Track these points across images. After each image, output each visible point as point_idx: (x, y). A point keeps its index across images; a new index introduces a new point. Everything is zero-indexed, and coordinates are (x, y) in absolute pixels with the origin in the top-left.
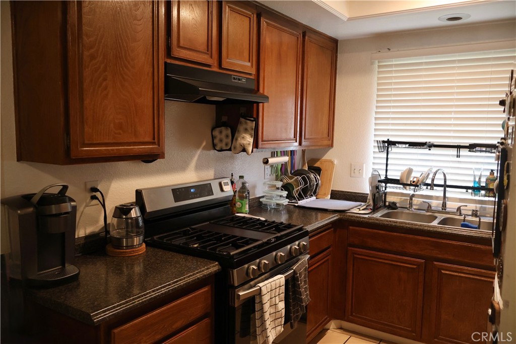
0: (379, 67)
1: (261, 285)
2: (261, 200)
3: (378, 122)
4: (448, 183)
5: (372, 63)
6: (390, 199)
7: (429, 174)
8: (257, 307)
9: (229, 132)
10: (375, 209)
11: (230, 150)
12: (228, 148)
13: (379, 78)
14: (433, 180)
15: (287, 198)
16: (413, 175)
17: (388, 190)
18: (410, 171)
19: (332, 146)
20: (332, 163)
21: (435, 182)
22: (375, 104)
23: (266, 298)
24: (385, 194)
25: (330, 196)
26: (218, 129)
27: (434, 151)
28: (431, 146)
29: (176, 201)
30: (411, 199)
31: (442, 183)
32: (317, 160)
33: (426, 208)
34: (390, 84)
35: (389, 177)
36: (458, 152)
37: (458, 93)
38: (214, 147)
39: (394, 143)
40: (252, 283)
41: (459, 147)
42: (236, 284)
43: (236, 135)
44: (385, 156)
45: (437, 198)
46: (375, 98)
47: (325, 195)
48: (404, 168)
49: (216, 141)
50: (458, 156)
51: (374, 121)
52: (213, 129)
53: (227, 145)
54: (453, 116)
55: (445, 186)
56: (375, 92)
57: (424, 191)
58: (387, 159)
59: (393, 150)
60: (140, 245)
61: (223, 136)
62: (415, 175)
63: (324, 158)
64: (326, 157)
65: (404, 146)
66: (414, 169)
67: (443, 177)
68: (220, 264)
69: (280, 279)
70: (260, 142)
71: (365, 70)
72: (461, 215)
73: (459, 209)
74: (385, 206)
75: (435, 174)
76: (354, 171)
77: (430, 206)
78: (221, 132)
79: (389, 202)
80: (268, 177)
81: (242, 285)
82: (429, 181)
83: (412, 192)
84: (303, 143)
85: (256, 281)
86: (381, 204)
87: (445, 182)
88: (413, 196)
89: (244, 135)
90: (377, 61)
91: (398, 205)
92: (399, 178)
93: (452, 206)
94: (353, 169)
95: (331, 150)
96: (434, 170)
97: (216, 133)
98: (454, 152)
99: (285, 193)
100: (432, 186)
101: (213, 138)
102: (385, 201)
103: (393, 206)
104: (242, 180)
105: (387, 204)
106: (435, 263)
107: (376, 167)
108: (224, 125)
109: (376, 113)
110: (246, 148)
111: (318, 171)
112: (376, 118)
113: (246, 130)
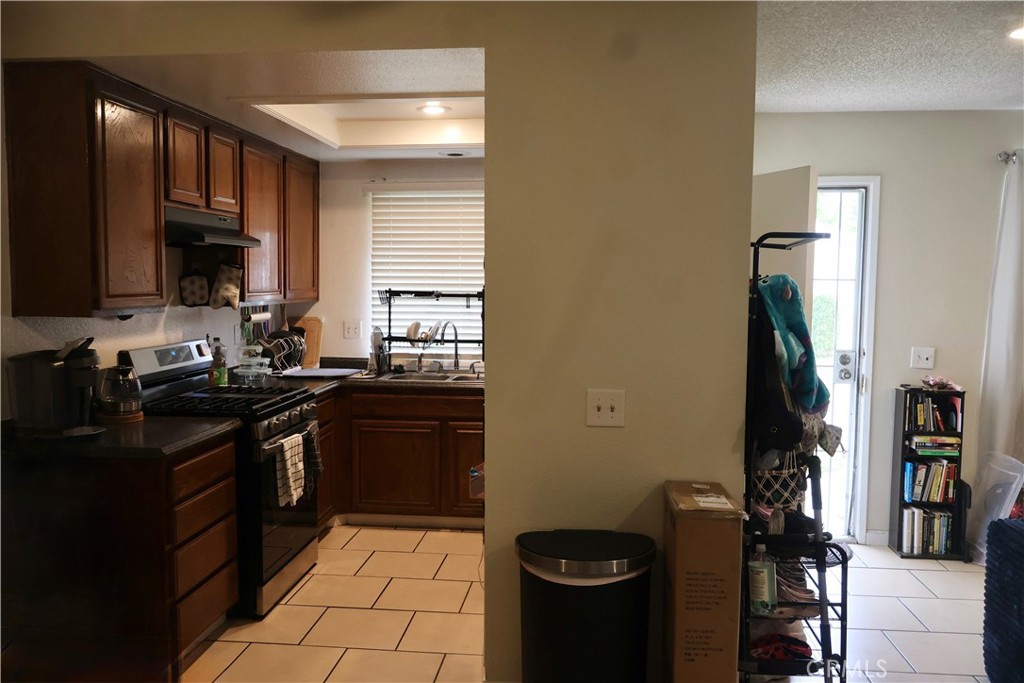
0: (374, 200)
1: (282, 441)
2: (235, 371)
3: (376, 268)
4: (459, 338)
5: (365, 195)
6: (395, 362)
7: (438, 328)
8: (279, 466)
9: (205, 282)
10: (380, 373)
11: (207, 304)
12: (205, 302)
13: (374, 214)
14: (443, 335)
15: (270, 366)
16: (421, 331)
17: (393, 351)
18: (417, 326)
19: (317, 299)
20: (319, 321)
21: (446, 338)
22: (371, 245)
23: (288, 455)
24: (390, 355)
25: (318, 365)
26: (188, 279)
27: (443, 301)
28: (439, 295)
29: (161, 366)
30: (420, 361)
31: (453, 338)
32: (298, 319)
33: (437, 369)
34: (388, 221)
35: (393, 335)
36: (468, 301)
37: (465, 235)
38: (183, 301)
39: (398, 293)
40: (272, 440)
41: (468, 296)
42: (261, 438)
43: (216, 285)
44: (387, 310)
45: (448, 356)
46: (371, 238)
47: (313, 363)
48: (410, 324)
49: (185, 294)
50: (468, 307)
51: (370, 267)
52: (180, 279)
53: (202, 298)
54: (460, 260)
55: (456, 341)
56: (370, 232)
57: (434, 349)
58: (390, 313)
59: (396, 301)
60: (138, 411)
61: (196, 287)
62: (423, 331)
63: (306, 316)
64: (310, 314)
65: (409, 296)
66: (422, 324)
67: (453, 331)
68: (241, 420)
69: (297, 438)
70: (247, 294)
71: (357, 203)
72: (474, 372)
73: (472, 366)
74: (390, 371)
75: (445, 327)
76: (349, 330)
77: (441, 366)
78: (192, 283)
79: (395, 366)
80: (238, 341)
81: (265, 440)
82: (439, 337)
83: (419, 351)
84: (288, 296)
85: (276, 438)
86: (386, 368)
87: (456, 336)
88: (422, 355)
89: (228, 285)
90: (371, 194)
91: (405, 368)
92: (405, 336)
93: (464, 363)
94: (346, 328)
95: (316, 305)
96: (443, 324)
97: (186, 283)
98: (463, 302)
99: (267, 361)
100: (443, 341)
101: (181, 290)
102: (390, 365)
103: (399, 369)
104: (217, 344)
105: (393, 368)
106: (451, 423)
107: (377, 324)
108: (197, 273)
109: (373, 256)
110: (231, 301)
111: (301, 332)
112: (373, 263)
113: (230, 280)
